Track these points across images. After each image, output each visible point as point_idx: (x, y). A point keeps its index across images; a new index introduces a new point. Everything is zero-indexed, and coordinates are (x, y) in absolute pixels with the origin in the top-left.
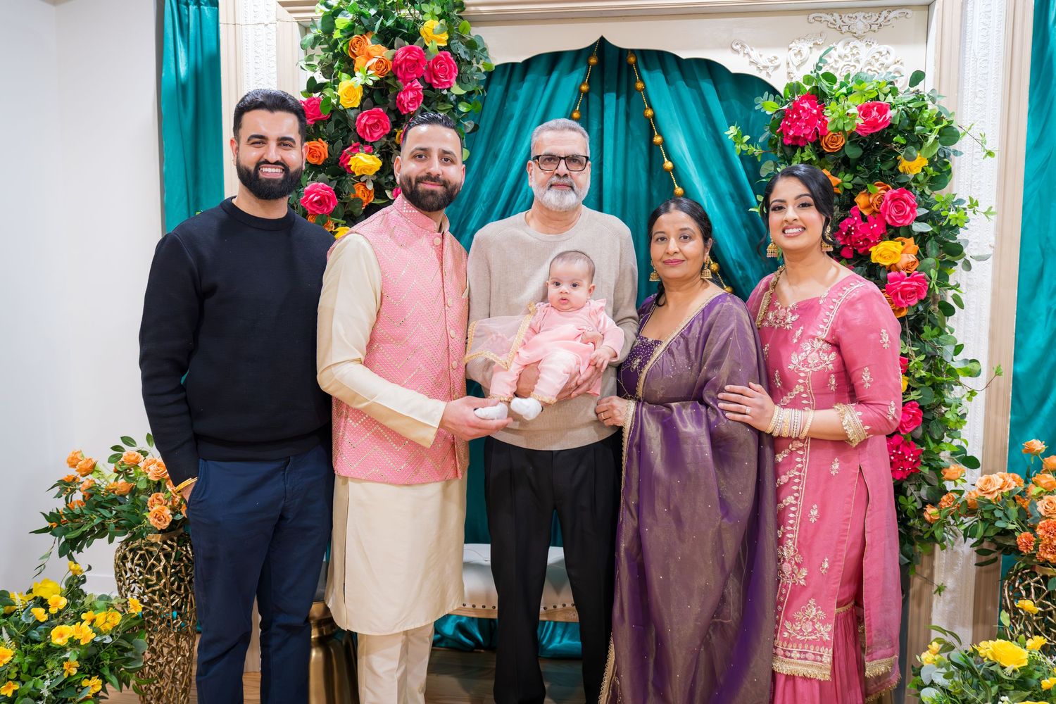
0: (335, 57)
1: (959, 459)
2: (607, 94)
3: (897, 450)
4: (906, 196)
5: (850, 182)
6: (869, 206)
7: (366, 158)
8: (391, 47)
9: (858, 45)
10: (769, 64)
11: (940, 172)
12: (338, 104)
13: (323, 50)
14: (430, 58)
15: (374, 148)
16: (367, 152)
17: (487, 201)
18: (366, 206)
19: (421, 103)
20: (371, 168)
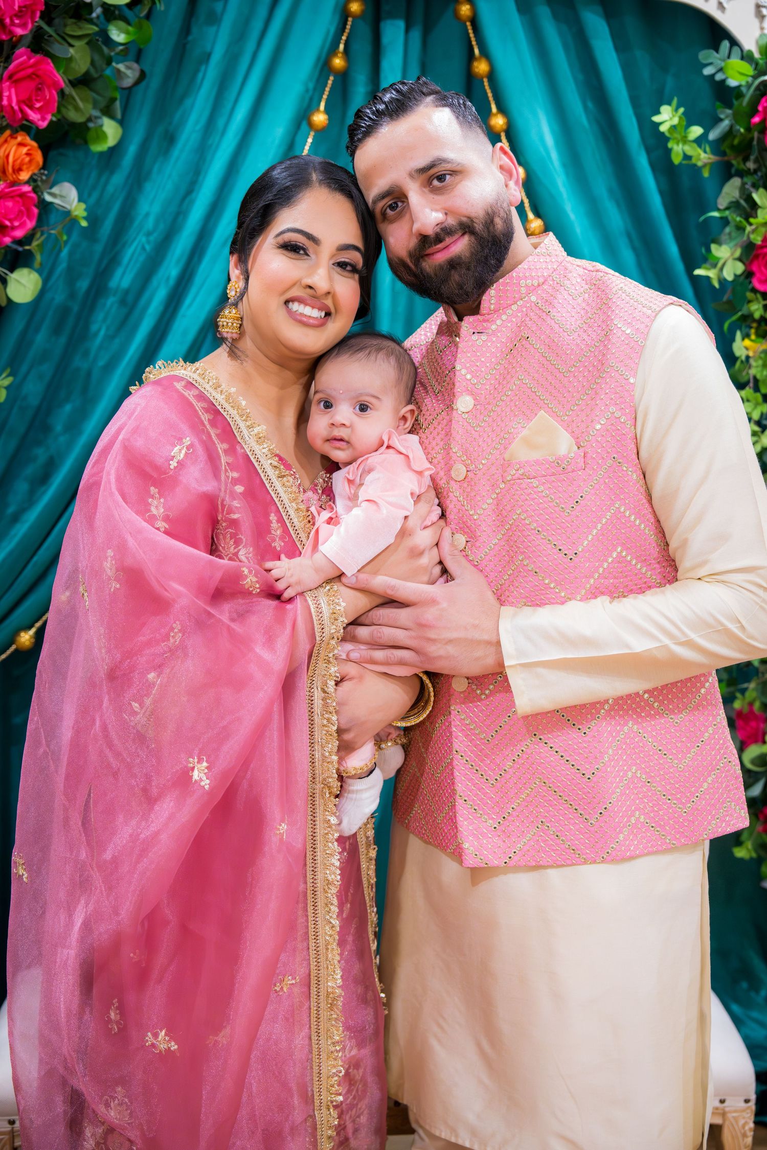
2: (388, 22)
19: (37, 19)
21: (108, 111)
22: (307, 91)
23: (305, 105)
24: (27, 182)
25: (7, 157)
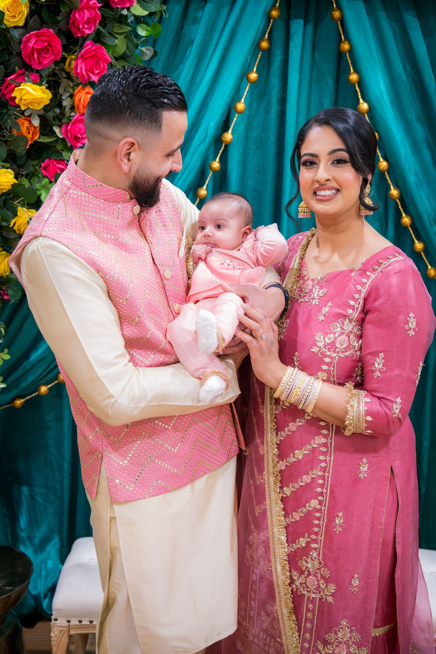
2: (295, 20)
7: (35, 90)
15: (41, 77)
16: (34, 82)
18: (31, 145)
19: (97, 25)
20: (38, 101)
22: (247, 60)
23: (246, 69)
25: (80, 100)
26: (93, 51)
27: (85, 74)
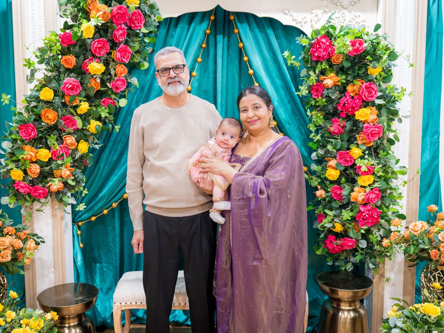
0: (79, 11)
1: (396, 215)
2: (218, 35)
3: (369, 212)
4: (372, 86)
5: (344, 79)
6: (354, 92)
7: (98, 65)
8: (110, 6)
9: (345, 12)
10: (302, 21)
11: (387, 75)
12: (82, 36)
13: (72, 7)
14: (130, 13)
16: (97, 62)
17: (158, 90)
18: (96, 91)
19: (126, 37)
20: (99, 70)
21: (145, 59)
22: (196, 53)
23: (196, 57)
24: (124, 77)
25: (118, 70)
26: (124, 48)
27: (120, 58)
